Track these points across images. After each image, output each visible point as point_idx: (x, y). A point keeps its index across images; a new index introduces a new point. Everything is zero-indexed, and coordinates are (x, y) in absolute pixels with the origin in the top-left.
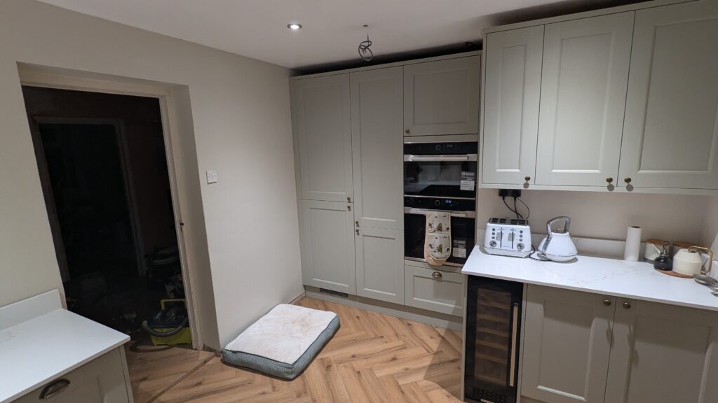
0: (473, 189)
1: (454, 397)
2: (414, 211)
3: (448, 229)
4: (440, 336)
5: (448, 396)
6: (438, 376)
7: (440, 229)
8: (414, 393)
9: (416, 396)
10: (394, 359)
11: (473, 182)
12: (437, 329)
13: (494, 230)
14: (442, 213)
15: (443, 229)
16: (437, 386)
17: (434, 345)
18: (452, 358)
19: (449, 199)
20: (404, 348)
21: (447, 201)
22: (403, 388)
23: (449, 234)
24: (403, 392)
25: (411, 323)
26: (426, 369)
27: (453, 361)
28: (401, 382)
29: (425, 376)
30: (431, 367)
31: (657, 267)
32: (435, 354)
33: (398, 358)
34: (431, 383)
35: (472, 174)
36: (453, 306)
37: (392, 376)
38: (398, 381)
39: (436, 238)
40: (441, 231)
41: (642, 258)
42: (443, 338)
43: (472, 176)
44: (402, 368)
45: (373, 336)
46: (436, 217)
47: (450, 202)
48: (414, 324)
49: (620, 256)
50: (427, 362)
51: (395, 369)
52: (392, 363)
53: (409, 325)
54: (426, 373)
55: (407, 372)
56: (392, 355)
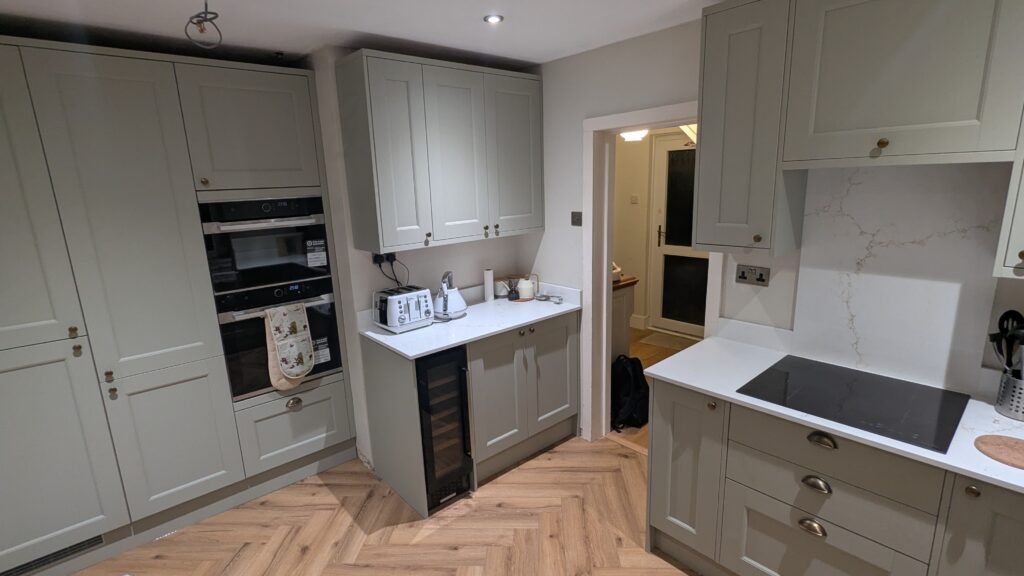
0: (325, 264)
1: (416, 522)
2: (240, 316)
3: (305, 327)
4: (320, 485)
5: (411, 526)
6: (376, 521)
7: (293, 330)
8: (379, 555)
9: (385, 555)
10: (305, 550)
11: (324, 254)
12: (306, 482)
13: (400, 302)
14: (292, 307)
15: (298, 329)
16: (389, 528)
17: (329, 498)
18: (364, 495)
19: (294, 284)
20: (298, 530)
21: (292, 288)
22: (363, 562)
23: (308, 333)
24: (367, 566)
25: (262, 499)
26: (355, 525)
27: (370, 496)
28: (351, 559)
29: (365, 532)
30: (358, 518)
31: (511, 299)
32: (343, 505)
33: (307, 544)
34: (380, 531)
35: (322, 242)
36: (324, 435)
37: (330, 565)
38: (344, 562)
39: (292, 346)
40: (295, 332)
41: (496, 297)
42: (326, 485)
43: (321, 246)
44: (329, 548)
45: (232, 554)
46: (285, 315)
47: (296, 287)
48: (270, 497)
49: (482, 299)
50: (346, 519)
51: (324, 555)
52: (308, 557)
53: (263, 504)
54: (362, 529)
55: (341, 546)
56: (295, 550)
